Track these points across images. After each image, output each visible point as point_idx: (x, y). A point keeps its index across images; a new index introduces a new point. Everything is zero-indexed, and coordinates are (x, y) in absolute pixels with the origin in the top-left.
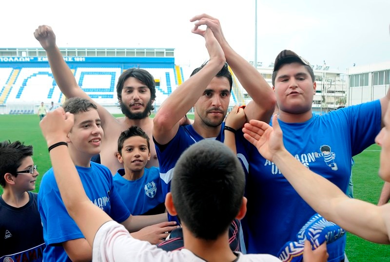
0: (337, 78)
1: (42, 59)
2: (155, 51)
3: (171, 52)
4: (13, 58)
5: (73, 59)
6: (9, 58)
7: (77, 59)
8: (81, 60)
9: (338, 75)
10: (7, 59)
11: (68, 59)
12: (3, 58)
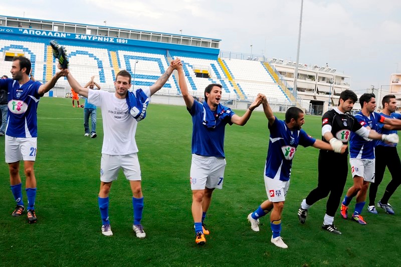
0: (342, 82)
1: (80, 37)
2: (202, 40)
3: (216, 43)
4: (47, 32)
5: (115, 40)
6: (42, 32)
7: (119, 41)
8: (123, 42)
9: (343, 78)
10: (40, 33)
11: (109, 40)
12: (35, 31)
